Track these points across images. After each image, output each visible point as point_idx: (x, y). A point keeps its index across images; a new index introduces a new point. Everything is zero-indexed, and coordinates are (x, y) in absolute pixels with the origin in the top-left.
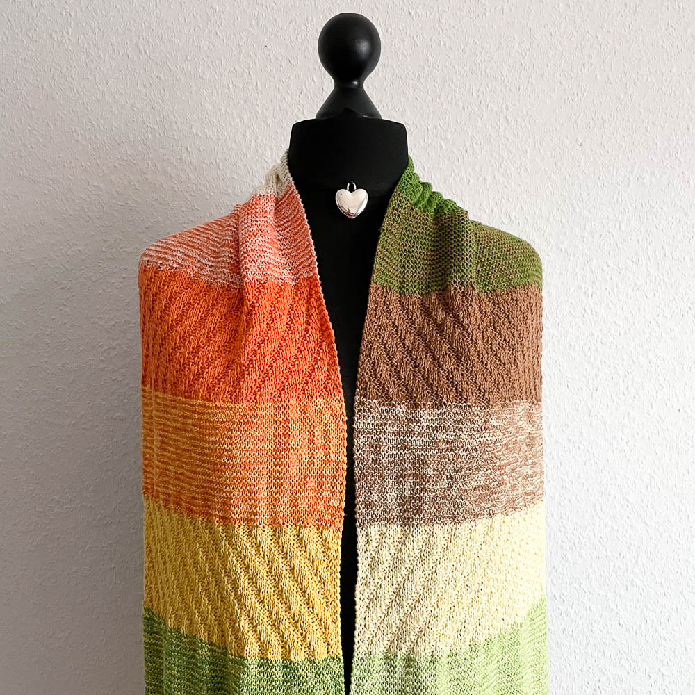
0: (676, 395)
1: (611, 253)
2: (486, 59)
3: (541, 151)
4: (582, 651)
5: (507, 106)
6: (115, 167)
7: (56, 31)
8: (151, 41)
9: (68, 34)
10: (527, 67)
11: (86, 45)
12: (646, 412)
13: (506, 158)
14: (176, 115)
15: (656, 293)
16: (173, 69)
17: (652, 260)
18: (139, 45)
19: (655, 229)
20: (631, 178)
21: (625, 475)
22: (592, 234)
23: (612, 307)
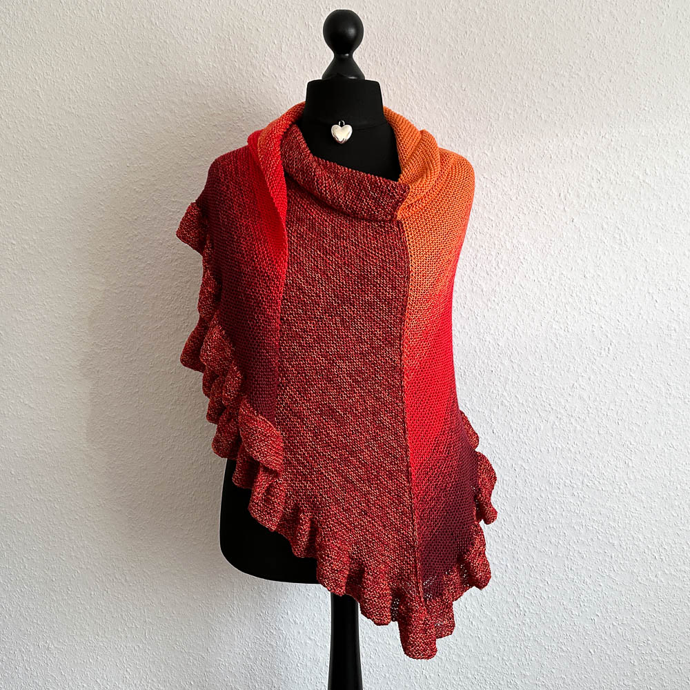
0: (532, 270)
2: (397, 27)
3: (437, 94)
5: (412, 63)
6: (135, 106)
7: (94, 10)
8: (160, 16)
9: (102, 11)
10: (426, 34)
11: (115, 19)
12: (511, 282)
13: (411, 100)
14: (178, 68)
15: (519, 198)
16: (175, 36)
17: (515, 174)
18: (152, 19)
19: (517, 151)
20: (500, 114)
21: (497, 327)
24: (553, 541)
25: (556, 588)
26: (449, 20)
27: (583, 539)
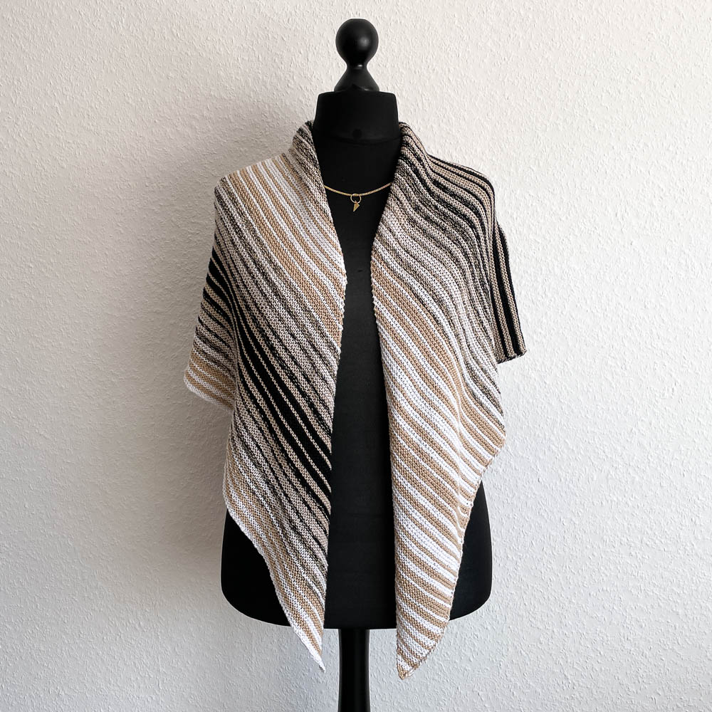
0: (585, 299)
1: (532, 185)
2: (433, 32)
3: (476, 104)
4: (509, 501)
5: (449, 69)
6: (155, 122)
7: (113, 22)
8: (182, 26)
9: (122, 22)
10: (465, 39)
11: (135, 31)
12: (560, 312)
13: (448, 110)
14: (200, 82)
15: (569, 218)
16: (197, 48)
17: (565, 191)
18: (173, 30)
19: (567, 166)
20: (548, 124)
21: (543, 363)
22: (517, 170)
23: (533, 228)
24: (606, 605)
25: (610, 659)
26: (491, 23)
27: (642, 606)
